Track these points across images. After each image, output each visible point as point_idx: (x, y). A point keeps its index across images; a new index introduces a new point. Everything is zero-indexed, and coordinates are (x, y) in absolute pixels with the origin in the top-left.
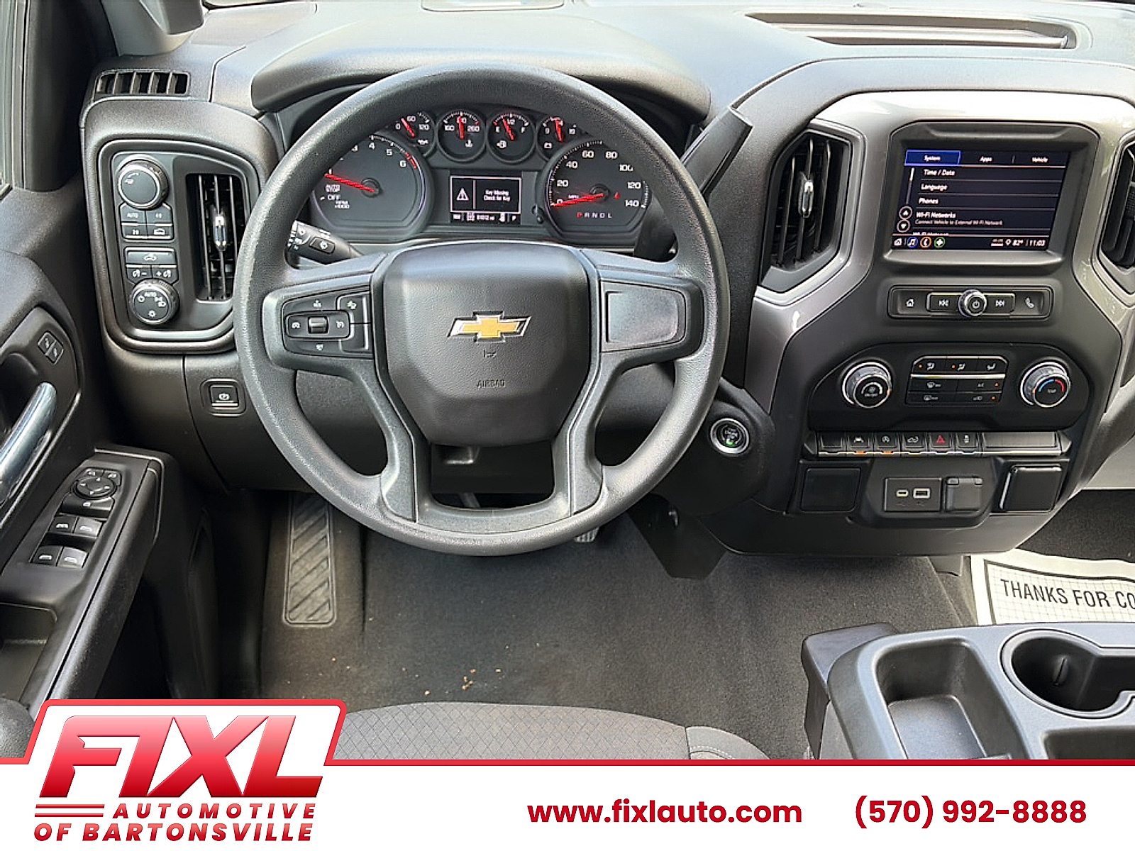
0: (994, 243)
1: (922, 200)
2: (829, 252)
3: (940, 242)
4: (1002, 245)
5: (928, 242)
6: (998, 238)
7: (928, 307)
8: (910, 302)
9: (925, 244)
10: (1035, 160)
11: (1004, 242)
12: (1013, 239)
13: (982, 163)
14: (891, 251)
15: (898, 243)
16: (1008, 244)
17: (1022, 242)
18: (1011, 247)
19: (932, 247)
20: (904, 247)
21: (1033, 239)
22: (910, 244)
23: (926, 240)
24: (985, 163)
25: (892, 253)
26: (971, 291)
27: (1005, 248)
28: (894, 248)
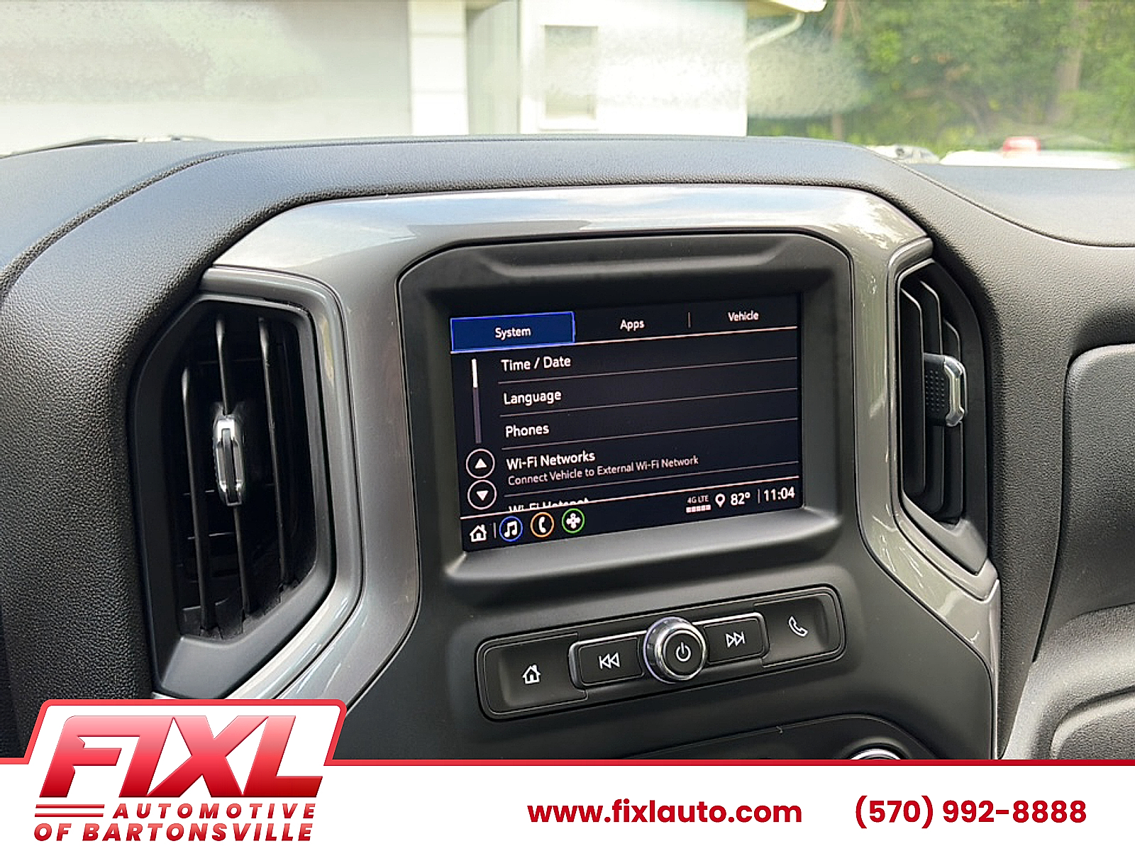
0: (691, 505)
1: (511, 430)
2: (312, 584)
3: (573, 521)
4: (709, 507)
5: (546, 525)
6: (698, 494)
7: (574, 678)
8: (531, 672)
9: (543, 530)
10: (734, 317)
11: (711, 501)
12: (728, 493)
13: (625, 333)
14: (464, 555)
15: (479, 535)
16: (720, 504)
17: (748, 495)
18: (728, 511)
19: (560, 533)
20: (494, 543)
21: (769, 486)
22: (507, 534)
23: (542, 520)
24: (633, 333)
25: (466, 559)
26: (665, 620)
27: (716, 513)
28: (473, 549)
